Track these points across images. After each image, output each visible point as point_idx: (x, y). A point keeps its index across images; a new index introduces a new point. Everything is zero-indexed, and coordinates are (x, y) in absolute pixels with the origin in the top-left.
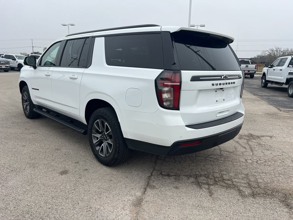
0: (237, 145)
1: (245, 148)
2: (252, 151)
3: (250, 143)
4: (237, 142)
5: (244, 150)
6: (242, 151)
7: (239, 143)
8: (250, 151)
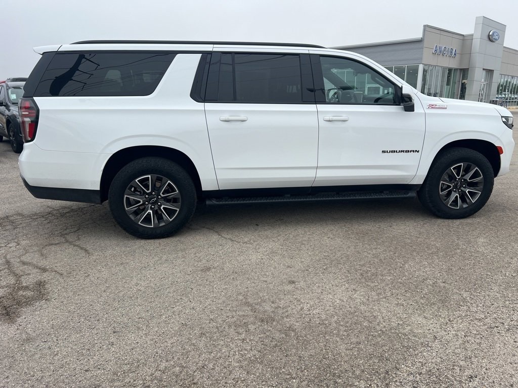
0: (43, 263)
1: (24, 263)
2: (8, 262)
3: (12, 280)
4: (44, 270)
5: (24, 258)
6: (27, 255)
7: (39, 271)
8: (12, 260)
